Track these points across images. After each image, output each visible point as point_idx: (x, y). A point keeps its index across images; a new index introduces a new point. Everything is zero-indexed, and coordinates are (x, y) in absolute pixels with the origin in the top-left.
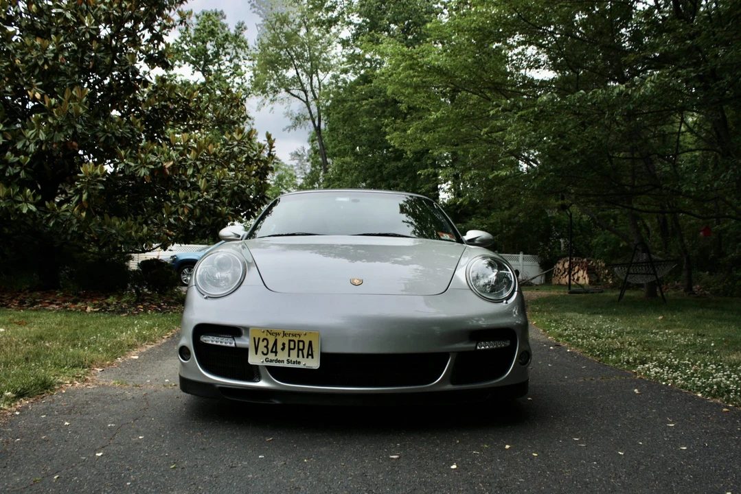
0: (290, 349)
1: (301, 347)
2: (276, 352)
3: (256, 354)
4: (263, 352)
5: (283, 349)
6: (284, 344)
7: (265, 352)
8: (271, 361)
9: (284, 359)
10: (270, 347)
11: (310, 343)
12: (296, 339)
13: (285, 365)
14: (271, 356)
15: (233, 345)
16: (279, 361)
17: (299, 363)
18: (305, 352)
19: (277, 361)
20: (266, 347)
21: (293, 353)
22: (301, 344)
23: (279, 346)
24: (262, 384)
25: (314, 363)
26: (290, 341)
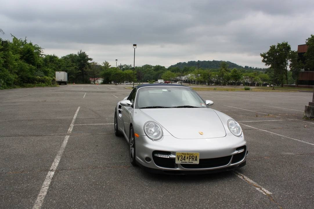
0: (189, 158)
1: (193, 158)
2: (185, 160)
3: (178, 160)
4: (180, 160)
5: (187, 159)
6: (187, 157)
7: (181, 160)
8: (183, 162)
9: (187, 161)
10: (183, 159)
11: (196, 156)
12: (192, 156)
13: (188, 163)
14: (183, 161)
15: (169, 157)
16: (186, 162)
17: (192, 162)
18: (195, 159)
19: (185, 162)
20: (182, 158)
21: (191, 160)
22: (193, 157)
23: (186, 158)
24: (178, 169)
25: (197, 162)
26: (190, 156)
